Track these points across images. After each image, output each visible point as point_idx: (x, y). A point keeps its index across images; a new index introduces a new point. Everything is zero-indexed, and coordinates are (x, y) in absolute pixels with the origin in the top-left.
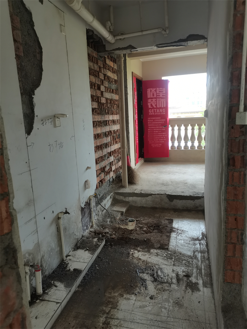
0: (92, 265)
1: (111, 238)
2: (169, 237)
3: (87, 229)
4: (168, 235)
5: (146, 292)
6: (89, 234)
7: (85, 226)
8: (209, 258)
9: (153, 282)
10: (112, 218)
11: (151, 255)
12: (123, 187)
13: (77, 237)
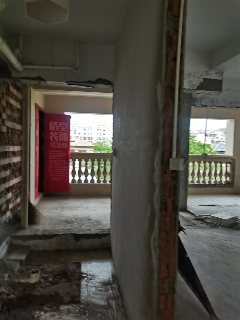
1: (8, 300)
2: (79, 285)
4: (78, 282)
8: (123, 304)
11: (61, 314)
12: (22, 228)
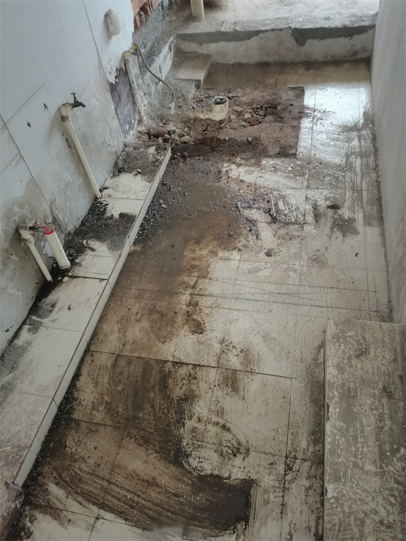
0: (153, 201)
1: (181, 143)
2: (297, 128)
3: (131, 128)
4: (296, 124)
5: (259, 243)
6: (138, 137)
7: (125, 123)
8: (377, 166)
9: (269, 223)
10: (179, 98)
11: (263, 171)
13: (114, 150)
